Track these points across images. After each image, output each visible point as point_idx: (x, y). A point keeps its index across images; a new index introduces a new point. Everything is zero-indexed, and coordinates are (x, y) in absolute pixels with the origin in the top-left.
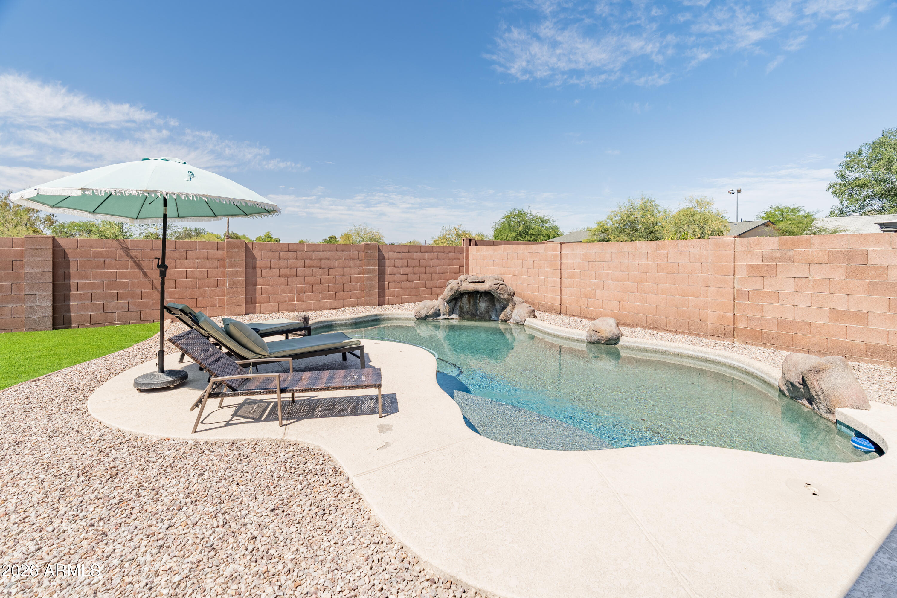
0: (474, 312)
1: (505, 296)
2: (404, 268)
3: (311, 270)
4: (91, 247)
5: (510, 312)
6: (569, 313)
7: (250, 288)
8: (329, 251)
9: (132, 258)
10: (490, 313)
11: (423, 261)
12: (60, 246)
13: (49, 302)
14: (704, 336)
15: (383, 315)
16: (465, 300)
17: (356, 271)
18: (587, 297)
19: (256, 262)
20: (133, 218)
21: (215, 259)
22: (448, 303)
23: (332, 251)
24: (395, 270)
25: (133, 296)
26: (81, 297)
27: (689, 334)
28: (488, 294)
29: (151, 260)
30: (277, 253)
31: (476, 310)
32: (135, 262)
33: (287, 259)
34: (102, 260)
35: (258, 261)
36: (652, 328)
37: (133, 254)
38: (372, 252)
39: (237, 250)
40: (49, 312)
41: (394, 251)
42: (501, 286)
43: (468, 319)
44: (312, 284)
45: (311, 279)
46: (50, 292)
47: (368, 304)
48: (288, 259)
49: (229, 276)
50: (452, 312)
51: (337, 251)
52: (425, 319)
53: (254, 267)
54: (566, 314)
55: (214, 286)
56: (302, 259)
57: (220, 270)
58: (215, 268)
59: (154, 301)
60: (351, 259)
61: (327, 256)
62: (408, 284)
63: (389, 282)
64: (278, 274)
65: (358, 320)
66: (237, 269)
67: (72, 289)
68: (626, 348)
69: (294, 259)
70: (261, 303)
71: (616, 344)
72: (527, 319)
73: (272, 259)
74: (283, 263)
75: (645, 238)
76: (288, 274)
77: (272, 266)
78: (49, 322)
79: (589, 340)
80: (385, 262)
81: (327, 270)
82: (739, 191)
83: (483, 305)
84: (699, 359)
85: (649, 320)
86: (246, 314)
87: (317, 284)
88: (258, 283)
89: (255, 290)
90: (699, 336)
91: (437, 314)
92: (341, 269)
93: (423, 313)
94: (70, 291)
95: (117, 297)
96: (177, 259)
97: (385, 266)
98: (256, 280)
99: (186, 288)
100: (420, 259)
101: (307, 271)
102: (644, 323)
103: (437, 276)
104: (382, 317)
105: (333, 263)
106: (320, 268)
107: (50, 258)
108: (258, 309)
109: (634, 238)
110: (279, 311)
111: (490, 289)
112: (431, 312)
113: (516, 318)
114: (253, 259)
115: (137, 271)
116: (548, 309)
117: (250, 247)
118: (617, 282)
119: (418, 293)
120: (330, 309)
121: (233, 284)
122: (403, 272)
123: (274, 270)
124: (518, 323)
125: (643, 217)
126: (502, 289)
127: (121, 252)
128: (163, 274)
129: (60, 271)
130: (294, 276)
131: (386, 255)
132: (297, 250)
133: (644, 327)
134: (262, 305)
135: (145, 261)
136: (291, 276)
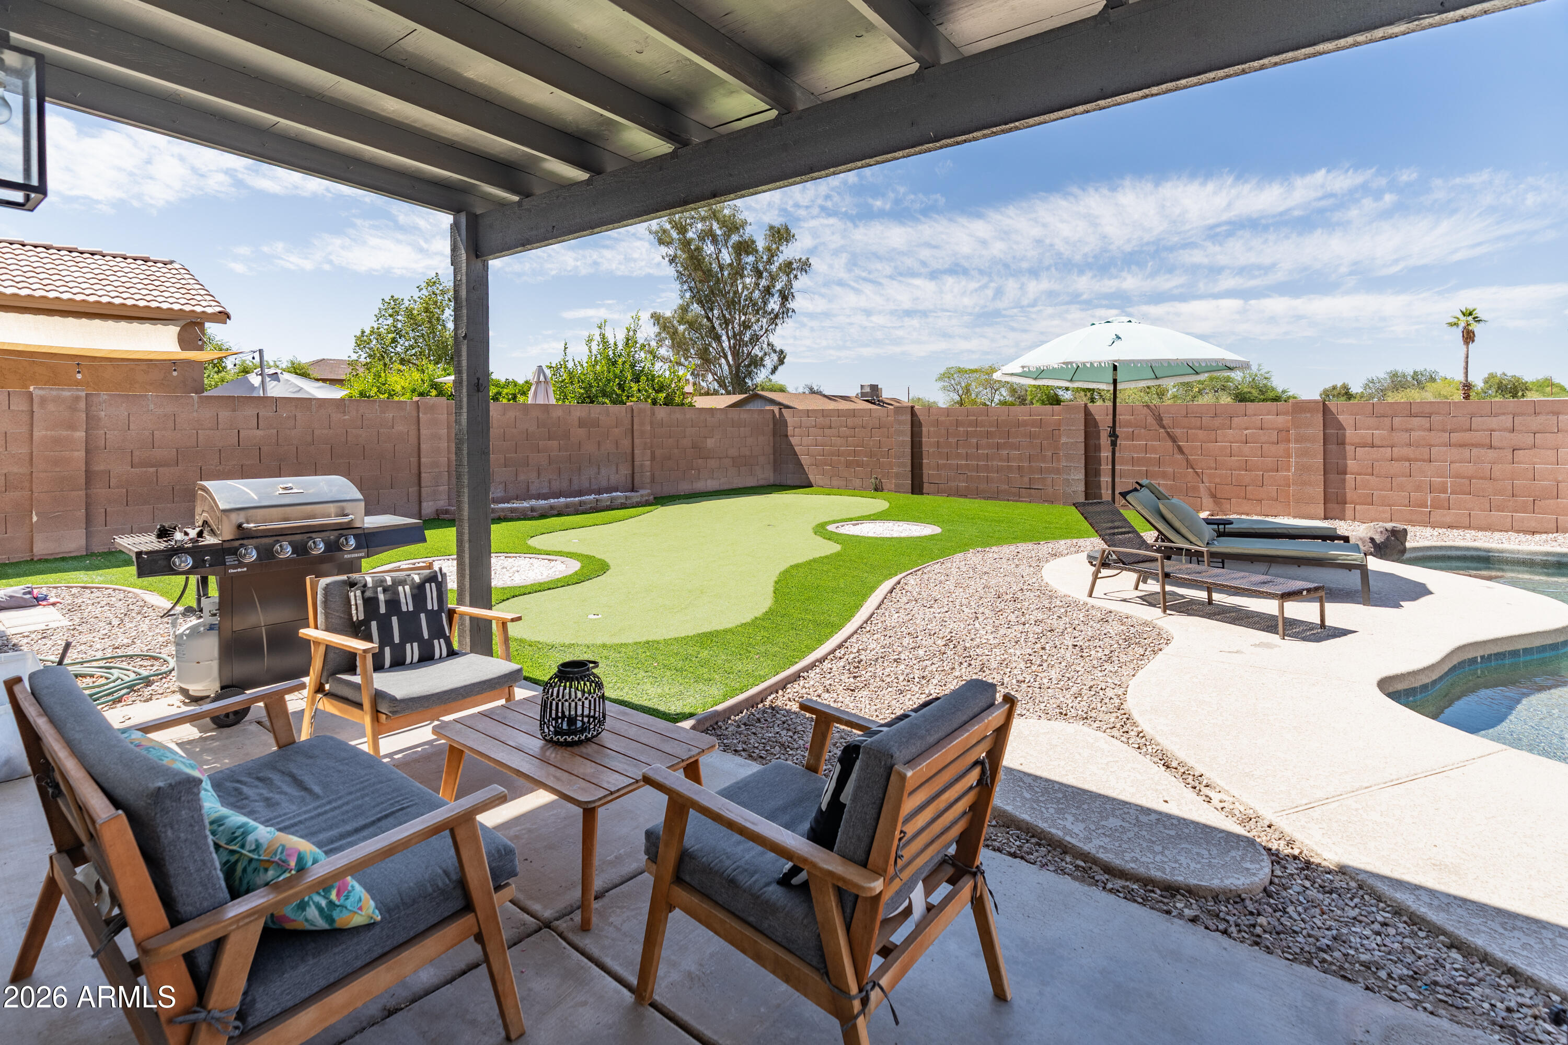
3: (1466, 451)
7: (1333, 477)
8: (1514, 415)
9: (1164, 427)
12: (1091, 414)
13: (1081, 476)
19: (1344, 435)
21: (1273, 429)
29: (1188, 430)
30: (1387, 420)
32: (1168, 433)
33: (1408, 430)
34: (1131, 430)
35: (1349, 433)
37: (1166, 422)
39: (1309, 415)
44: (1470, 478)
45: (1468, 468)
46: (1083, 465)
48: (1412, 430)
49: (1296, 457)
51: (1537, 414)
53: (1342, 443)
55: (1272, 471)
56: (1448, 430)
57: (1282, 446)
58: (1274, 443)
64: (1388, 455)
66: (1309, 445)
69: (1424, 430)
70: (1356, 504)
73: (1377, 429)
74: (1401, 437)
76: (1412, 456)
77: (1378, 442)
81: (1507, 452)
86: (1325, 518)
87: (1480, 478)
88: (1349, 469)
89: (1344, 481)
94: (1101, 465)
96: (1221, 428)
98: (1346, 466)
99: (1231, 470)
101: (1455, 453)
105: (1525, 439)
106: (1491, 447)
107: (1083, 428)
108: (1348, 513)
114: (1340, 430)
115: (1170, 443)
117: (1334, 409)
120: (1514, 531)
121: (1303, 469)
123: (1381, 449)
127: (1150, 420)
129: (1092, 442)
130: (1424, 461)
132: (1432, 414)
134: (1357, 507)
135: (1178, 432)
136: (1416, 460)
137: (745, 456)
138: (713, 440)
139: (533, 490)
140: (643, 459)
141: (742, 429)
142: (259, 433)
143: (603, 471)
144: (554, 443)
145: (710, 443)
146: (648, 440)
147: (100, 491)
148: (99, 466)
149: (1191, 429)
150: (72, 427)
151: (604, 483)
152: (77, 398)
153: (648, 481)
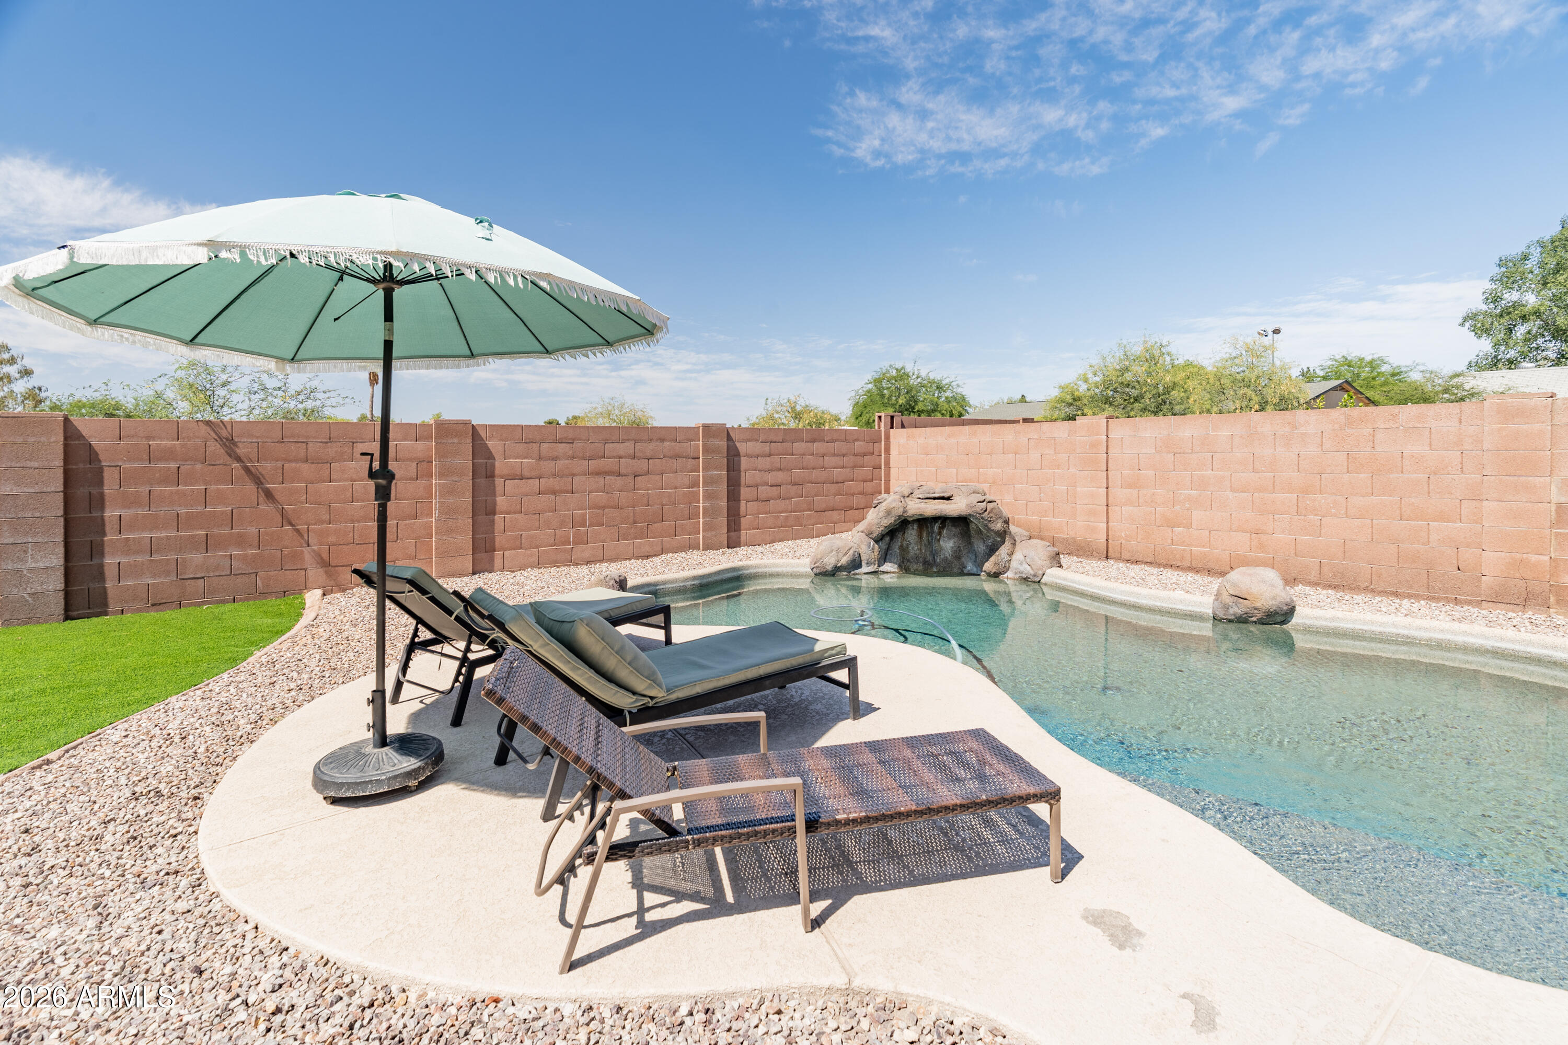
0: (930, 558)
1: (998, 526)
2: (774, 473)
3: (600, 479)
4: (149, 438)
5: (1007, 558)
6: (1126, 555)
7: (482, 518)
8: (636, 441)
9: (239, 459)
10: (963, 559)
11: (808, 460)
12: (80, 436)
13: (57, 560)
14: (1469, 603)
15: (747, 567)
16: (912, 534)
17: (686, 480)
18: (1170, 524)
19: (493, 466)
20: (283, 359)
21: (411, 459)
22: (877, 541)
23: (640, 441)
24: (758, 477)
25: (241, 541)
26: (127, 548)
27: (1429, 598)
28: (962, 522)
29: (279, 464)
30: (535, 446)
31: (934, 554)
32: (245, 468)
33: (554, 458)
34: (173, 465)
35: (498, 462)
36: (1336, 587)
37: (241, 451)
38: (716, 441)
39: (456, 440)
40: (56, 582)
41: (757, 440)
42: (990, 506)
43: (916, 573)
44: (603, 508)
45: (601, 498)
46: (60, 538)
47: (709, 546)
48: (557, 457)
49: (441, 496)
50: (884, 558)
51: (650, 440)
52: (833, 575)
53: (491, 476)
54: (1119, 559)
55: (409, 517)
56: (584, 458)
57: (422, 483)
58: (411, 479)
59: (285, 552)
60: (676, 457)
61: (632, 451)
62: (782, 504)
63: (747, 501)
64: (536, 488)
65: (705, 581)
66: (455, 479)
67: (108, 528)
68: (1308, 630)
69: (568, 458)
70: (505, 550)
71: (1283, 623)
72: (1049, 571)
73: (525, 457)
74: (547, 466)
75: (1153, 412)
76: (557, 488)
77: (526, 473)
78: (57, 604)
79: (1221, 614)
80: (739, 461)
81: (631, 479)
82: (1277, 331)
83: (948, 545)
84: (1496, 653)
85: (1325, 569)
86: (474, 573)
87: (613, 507)
88: (498, 508)
89: (493, 522)
90: (1456, 601)
91: (856, 564)
92: (658, 477)
93: (830, 562)
94: (104, 534)
95: (207, 544)
96: (334, 460)
97: (739, 470)
98: (495, 503)
99: (353, 521)
100: (804, 454)
101: (592, 482)
102: (1313, 577)
103: (833, 488)
104: (746, 572)
105: (642, 465)
106: (619, 475)
107: (59, 462)
108: (498, 562)
109: (1132, 414)
110: (538, 565)
111: (969, 511)
112: (844, 561)
113: (1022, 568)
114: (489, 458)
115: (251, 487)
116: (1082, 550)
117: (482, 433)
118: (1244, 495)
119: (800, 522)
120: (637, 558)
121: (448, 512)
122: (771, 482)
123: (530, 481)
124: (1026, 579)
125: (1149, 374)
126: (991, 511)
127: (214, 447)
128: (383, 494)
129: (81, 492)
130: (567, 492)
131: (742, 447)
132: (574, 440)
133: (1314, 584)
134: (506, 553)
135: (266, 467)
136: (561, 492)
149: (290, 461)
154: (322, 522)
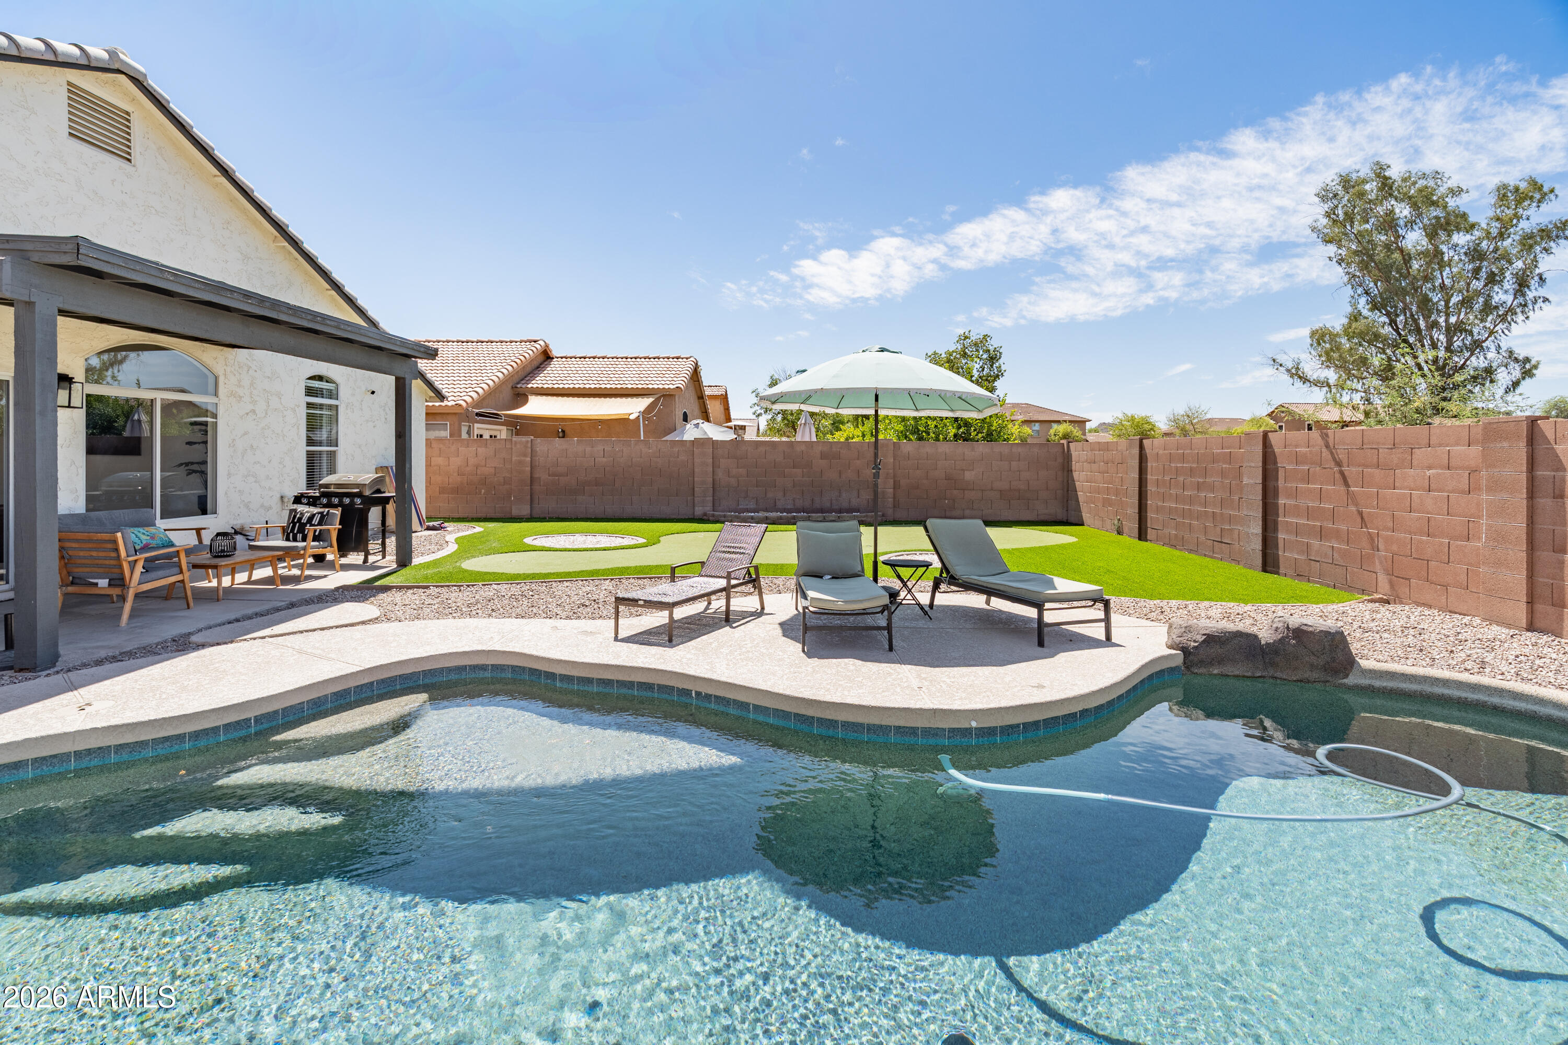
4: (1297, 446)
7: (1546, 555)
9: (1338, 464)
12: (1269, 445)
13: (1258, 529)
19: (1564, 481)
21: (1466, 468)
25: (1337, 535)
26: (1288, 528)
29: (1361, 469)
32: (1342, 473)
37: (1339, 456)
40: (1257, 545)
46: (1260, 515)
49: (1489, 517)
57: (1473, 498)
58: (1463, 492)
66: (1505, 496)
67: (1281, 512)
78: (1259, 561)
86: (1530, 629)
89: (1562, 564)
94: (1278, 516)
95: (1322, 534)
98: (1564, 536)
107: (1260, 464)
114: (1557, 470)
115: (1343, 488)
117: (1549, 434)
121: (1498, 537)
129: (1271, 484)
137: (1019, 490)
138: (973, 473)
139: (780, 505)
140: (886, 487)
141: (1013, 463)
142: (604, 460)
143: (844, 495)
144: (799, 471)
145: (969, 476)
146: (891, 471)
147: (536, 487)
148: (536, 475)
149: (1367, 466)
150: (525, 455)
151: (845, 505)
152: (527, 442)
153: (891, 505)
154: (1387, 529)
